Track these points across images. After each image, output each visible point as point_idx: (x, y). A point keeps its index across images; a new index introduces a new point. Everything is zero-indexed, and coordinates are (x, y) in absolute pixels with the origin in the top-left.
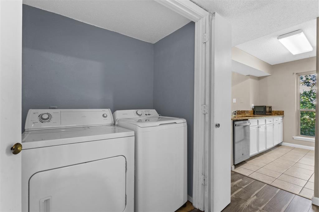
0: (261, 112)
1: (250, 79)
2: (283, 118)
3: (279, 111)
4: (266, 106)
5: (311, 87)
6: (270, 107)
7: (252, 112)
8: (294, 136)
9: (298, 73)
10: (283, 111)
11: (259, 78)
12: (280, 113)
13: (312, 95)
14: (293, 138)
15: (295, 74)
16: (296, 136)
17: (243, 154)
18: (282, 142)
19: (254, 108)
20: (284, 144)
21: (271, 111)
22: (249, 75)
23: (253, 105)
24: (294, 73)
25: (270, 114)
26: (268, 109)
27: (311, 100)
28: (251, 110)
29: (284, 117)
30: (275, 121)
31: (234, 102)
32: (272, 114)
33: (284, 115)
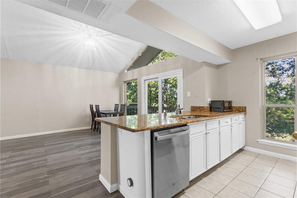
0: (218, 109)
1: (205, 67)
2: (245, 116)
3: (240, 107)
4: (223, 101)
5: (278, 78)
6: (230, 102)
7: (209, 109)
8: (258, 139)
9: (262, 59)
10: (245, 107)
11: (218, 67)
12: (242, 110)
13: (278, 87)
14: (257, 141)
15: (259, 60)
16: (261, 139)
17: (173, 184)
18: (245, 146)
19: (210, 103)
20: (247, 148)
21: (231, 107)
22: (204, 62)
23: (209, 100)
24: (257, 59)
25: (230, 110)
26: (226, 105)
27: (278, 92)
28: (208, 106)
29: (247, 115)
30: (233, 121)
31: (188, 96)
32: (233, 111)
33: (247, 111)
